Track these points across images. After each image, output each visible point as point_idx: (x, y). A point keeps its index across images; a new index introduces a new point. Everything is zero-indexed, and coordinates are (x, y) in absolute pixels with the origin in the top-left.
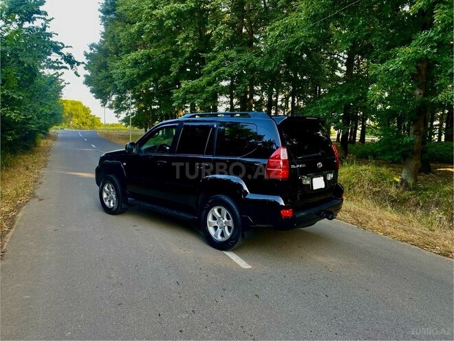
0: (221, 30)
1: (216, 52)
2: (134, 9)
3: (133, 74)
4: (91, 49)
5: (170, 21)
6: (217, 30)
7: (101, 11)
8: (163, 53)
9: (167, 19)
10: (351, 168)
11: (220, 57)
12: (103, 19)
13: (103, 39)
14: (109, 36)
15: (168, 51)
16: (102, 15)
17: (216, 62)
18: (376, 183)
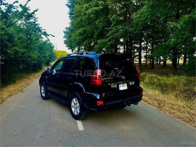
0: (114, 17)
1: (112, 27)
2: (79, 11)
3: (79, 39)
4: (66, 30)
5: (93, 15)
6: (113, 17)
7: (69, 14)
8: (91, 29)
9: (92, 14)
10: (175, 77)
11: (114, 28)
12: (70, 17)
13: (71, 25)
14: (72, 23)
15: (93, 28)
16: (69, 15)
17: (112, 31)
18: (187, 85)
